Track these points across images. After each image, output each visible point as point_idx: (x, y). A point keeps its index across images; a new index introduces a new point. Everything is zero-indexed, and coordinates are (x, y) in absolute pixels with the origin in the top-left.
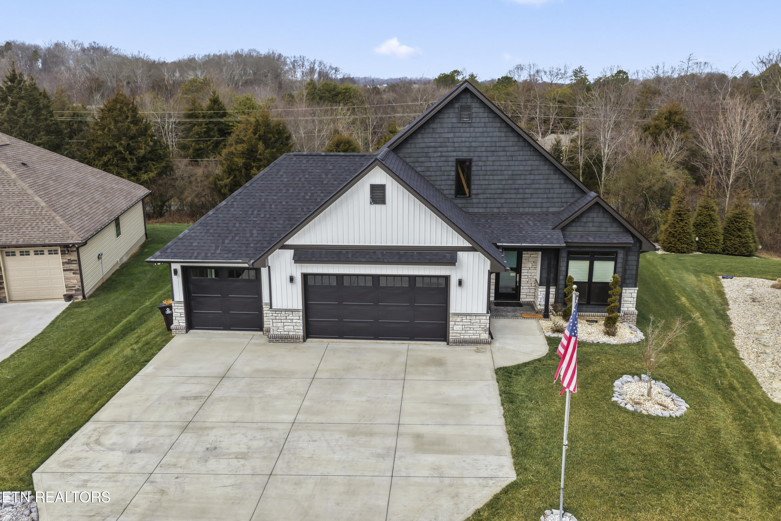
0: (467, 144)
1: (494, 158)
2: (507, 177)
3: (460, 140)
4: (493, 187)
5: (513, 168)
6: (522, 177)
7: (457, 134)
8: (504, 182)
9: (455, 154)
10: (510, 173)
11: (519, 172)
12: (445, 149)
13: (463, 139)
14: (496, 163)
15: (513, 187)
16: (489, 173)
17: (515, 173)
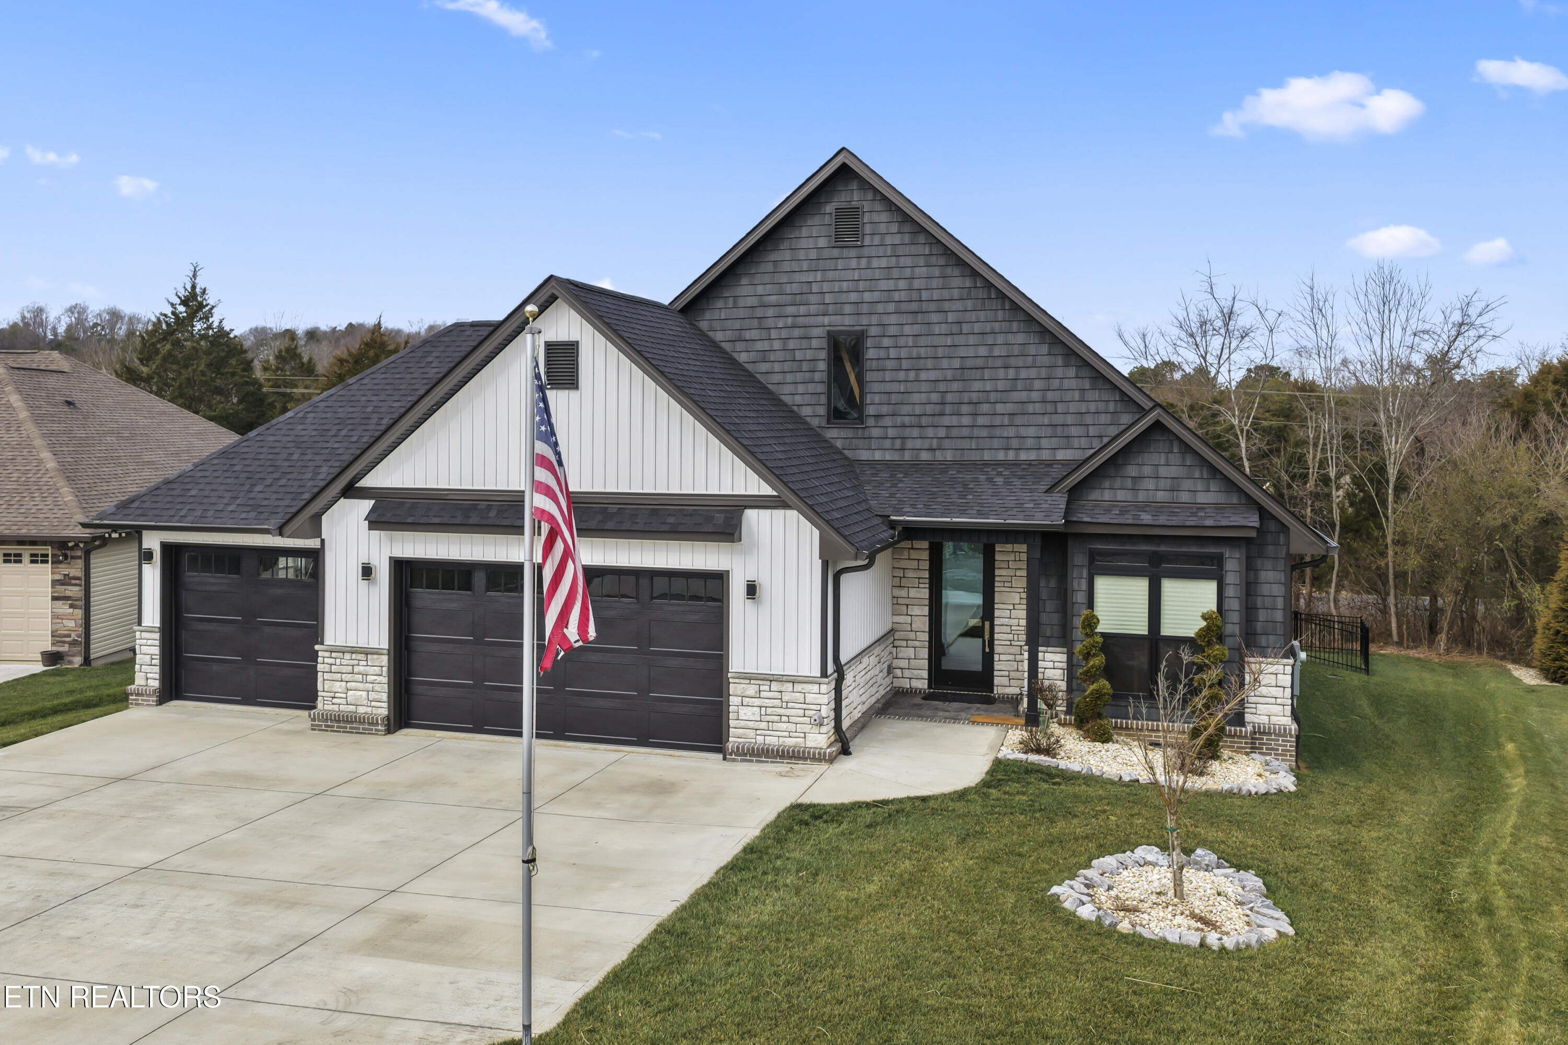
0: (853, 297)
1: (916, 329)
2: (949, 374)
3: (836, 287)
4: (916, 398)
5: (962, 352)
6: (987, 374)
7: (831, 275)
8: (942, 387)
9: (826, 320)
10: (956, 363)
11: (980, 362)
12: (803, 310)
13: (845, 285)
14: (922, 341)
15: (966, 397)
16: (905, 364)
17: (969, 363)
